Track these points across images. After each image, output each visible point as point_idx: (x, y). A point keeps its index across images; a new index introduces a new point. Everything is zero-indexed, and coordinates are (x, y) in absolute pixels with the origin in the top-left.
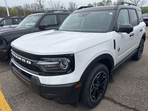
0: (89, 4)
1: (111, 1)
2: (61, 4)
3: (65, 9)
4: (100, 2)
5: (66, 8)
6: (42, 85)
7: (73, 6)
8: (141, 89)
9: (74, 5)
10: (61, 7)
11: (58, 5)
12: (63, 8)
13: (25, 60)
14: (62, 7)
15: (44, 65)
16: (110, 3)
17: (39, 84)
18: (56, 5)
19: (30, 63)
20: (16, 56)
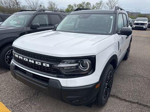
0: (69, 5)
1: (90, 4)
2: (39, 3)
3: (44, 7)
4: (80, 4)
5: (45, 7)
6: (63, 88)
7: (53, 6)
8: (138, 85)
9: (54, 4)
10: (39, 5)
11: (37, 3)
12: (42, 7)
13: (40, 63)
14: (41, 6)
15: (63, 68)
16: (89, 6)
17: (60, 87)
18: (35, 3)
19: (48, 65)
20: (24, 59)
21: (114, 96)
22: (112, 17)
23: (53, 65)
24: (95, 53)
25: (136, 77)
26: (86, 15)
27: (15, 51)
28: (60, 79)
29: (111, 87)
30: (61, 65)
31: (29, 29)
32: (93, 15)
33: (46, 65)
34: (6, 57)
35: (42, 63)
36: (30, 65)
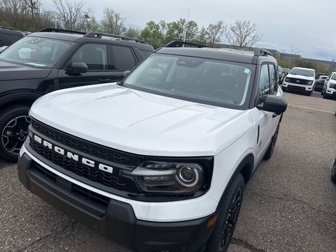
0: (151, 23)
1: (196, 25)
2: (84, 10)
3: (93, 21)
4: (174, 23)
5: (96, 20)
6: (138, 222)
7: (114, 20)
9: (117, 16)
10: (84, 14)
11: (78, 10)
12: (89, 20)
13: (93, 163)
14: (87, 16)
16: (194, 28)
17: (132, 220)
18: (73, 10)
19: (110, 170)
20: (56, 149)
21: (240, 242)
22: (247, 71)
23: (121, 169)
24: (213, 152)
25: (288, 200)
26: (194, 60)
27: (34, 127)
28: (133, 203)
29: (236, 222)
30: (139, 172)
31: (63, 73)
32: (207, 62)
33: (106, 168)
34: (5, 133)
35: (97, 164)
36: (68, 163)
